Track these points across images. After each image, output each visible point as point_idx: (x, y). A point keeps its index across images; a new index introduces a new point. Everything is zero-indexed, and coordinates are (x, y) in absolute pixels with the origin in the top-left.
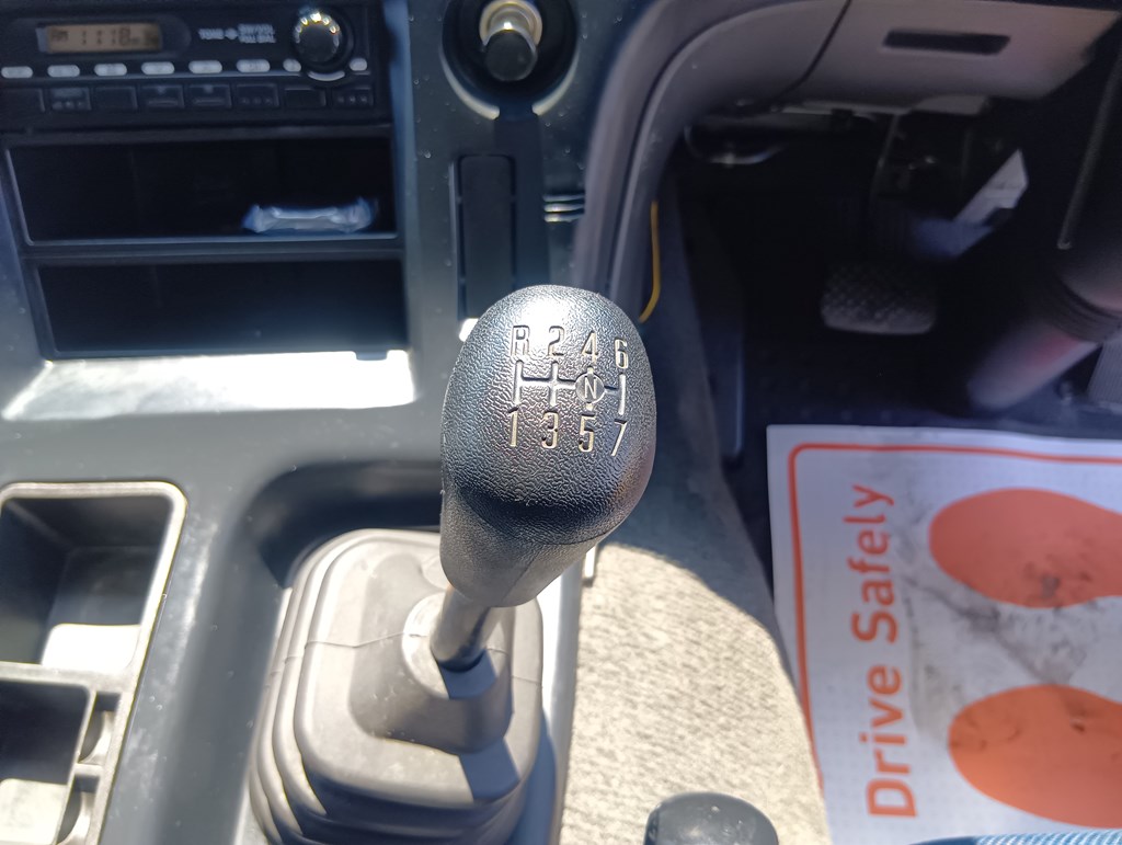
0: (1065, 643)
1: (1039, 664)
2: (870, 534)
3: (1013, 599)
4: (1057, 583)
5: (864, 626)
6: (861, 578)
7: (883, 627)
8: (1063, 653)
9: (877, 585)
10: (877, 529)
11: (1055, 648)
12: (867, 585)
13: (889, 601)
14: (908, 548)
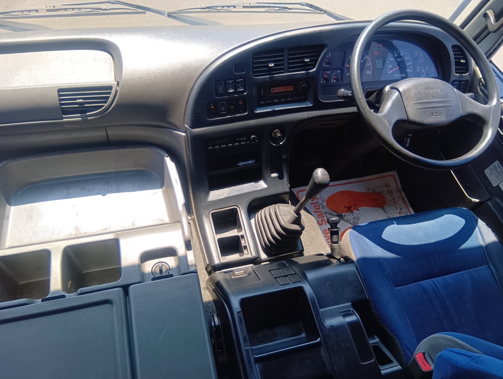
0: (355, 218)
1: (351, 222)
2: (316, 206)
3: (344, 212)
4: (351, 207)
5: (320, 223)
6: (317, 214)
7: (324, 222)
8: (355, 219)
9: (320, 215)
10: (317, 204)
11: (354, 219)
12: (318, 215)
13: (323, 217)
14: (323, 207)
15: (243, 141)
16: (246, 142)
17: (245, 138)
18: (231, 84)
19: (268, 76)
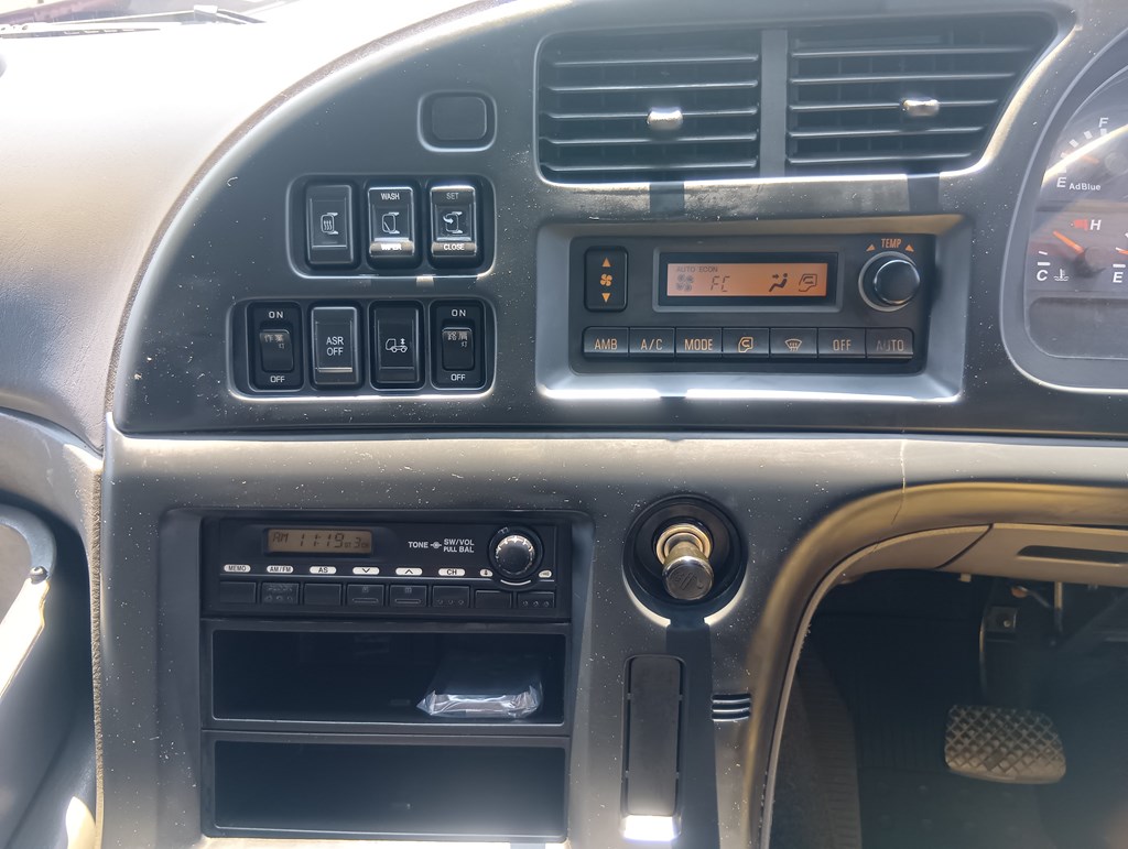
15: (453, 561)
16: (472, 571)
17: (466, 547)
18: (391, 205)
19: (646, 185)
